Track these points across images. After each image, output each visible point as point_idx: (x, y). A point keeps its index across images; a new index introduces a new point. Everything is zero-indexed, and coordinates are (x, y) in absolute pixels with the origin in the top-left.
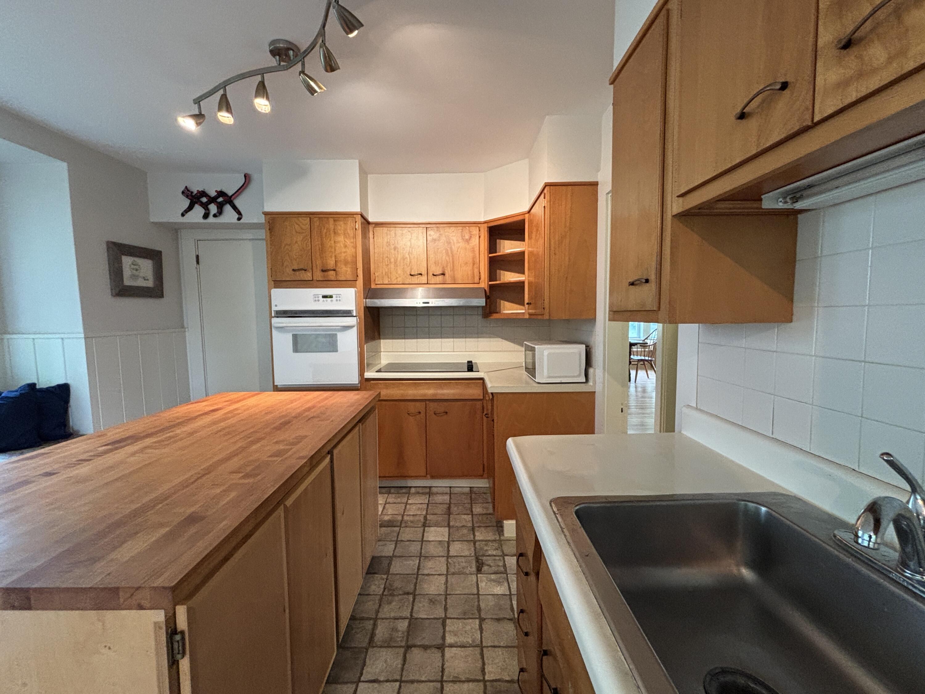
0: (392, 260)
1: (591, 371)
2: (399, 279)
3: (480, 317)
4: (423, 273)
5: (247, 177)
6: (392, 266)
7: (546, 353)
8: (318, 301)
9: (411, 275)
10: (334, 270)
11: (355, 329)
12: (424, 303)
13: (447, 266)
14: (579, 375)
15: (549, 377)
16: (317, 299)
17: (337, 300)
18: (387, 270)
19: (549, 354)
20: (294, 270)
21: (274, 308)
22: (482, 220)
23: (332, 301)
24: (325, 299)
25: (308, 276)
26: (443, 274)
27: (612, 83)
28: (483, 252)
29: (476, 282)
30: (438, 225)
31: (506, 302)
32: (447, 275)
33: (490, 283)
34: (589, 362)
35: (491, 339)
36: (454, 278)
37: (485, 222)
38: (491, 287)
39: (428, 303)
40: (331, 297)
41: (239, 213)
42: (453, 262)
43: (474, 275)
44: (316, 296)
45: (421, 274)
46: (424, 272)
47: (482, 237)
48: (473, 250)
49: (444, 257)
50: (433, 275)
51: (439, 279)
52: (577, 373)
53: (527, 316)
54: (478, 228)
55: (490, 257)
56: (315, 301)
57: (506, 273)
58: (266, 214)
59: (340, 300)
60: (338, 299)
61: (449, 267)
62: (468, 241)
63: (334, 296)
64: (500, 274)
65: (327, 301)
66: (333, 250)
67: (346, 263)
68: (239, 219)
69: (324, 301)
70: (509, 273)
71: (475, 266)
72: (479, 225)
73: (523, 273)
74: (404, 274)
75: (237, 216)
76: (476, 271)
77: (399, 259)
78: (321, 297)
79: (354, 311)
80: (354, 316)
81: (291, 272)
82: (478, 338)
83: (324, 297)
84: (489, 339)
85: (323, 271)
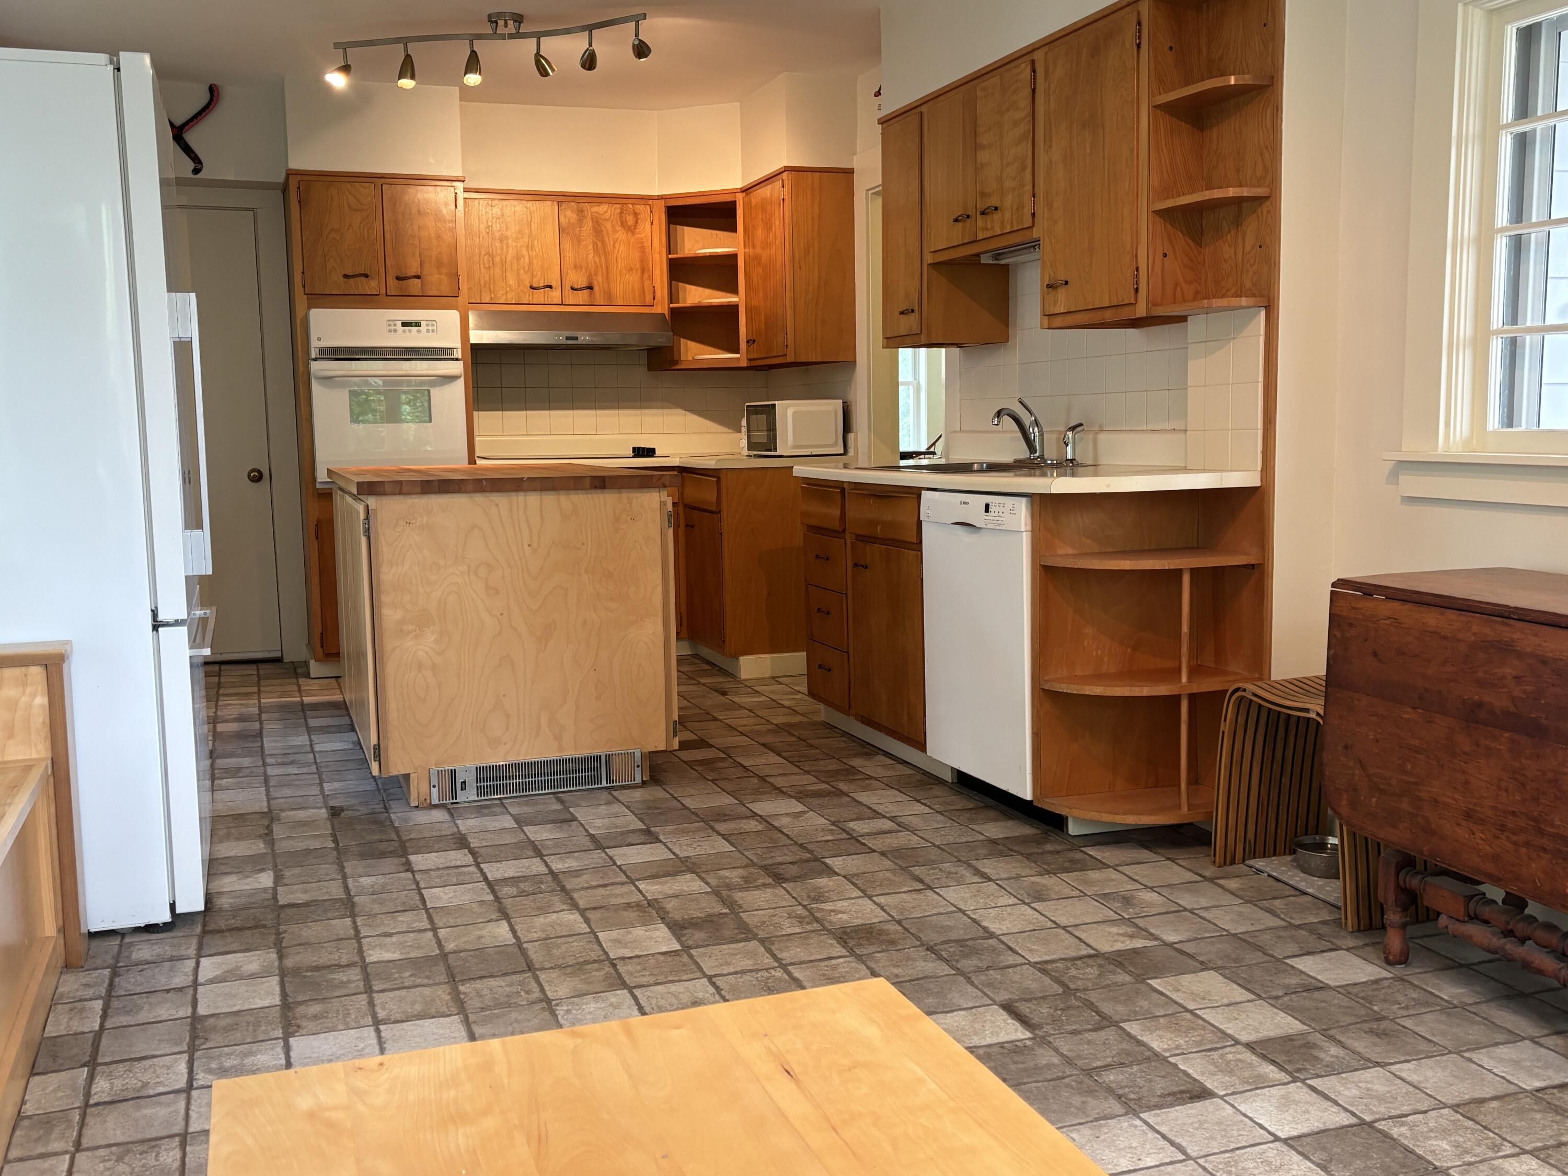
0: (497, 259)
1: (851, 436)
2: (509, 295)
4: (553, 285)
5: (213, 91)
6: (498, 271)
7: (790, 412)
8: (395, 331)
9: (532, 288)
10: (418, 277)
11: (462, 379)
12: (568, 338)
13: (596, 275)
14: (836, 444)
15: (796, 447)
16: (392, 328)
17: (428, 331)
18: (487, 278)
19: (794, 413)
20: (346, 276)
21: (315, 344)
22: (656, 192)
23: (419, 331)
24: (406, 328)
25: (371, 286)
26: (590, 288)
27: (882, 123)
28: (658, 250)
29: (647, 303)
30: (577, 199)
31: (689, 342)
32: (596, 289)
33: (672, 306)
34: (847, 427)
36: (609, 295)
37: (660, 198)
38: (673, 311)
39: (576, 338)
40: (418, 324)
41: (196, 159)
42: (607, 268)
43: (644, 290)
44: (391, 322)
45: (550, 287)
46: (555, 283)
47: (656, 222)
48: (642, 250)
49: (591, 256)
50: (572, 289)
51: (583, 296)
52: (832, 441)
53: (744, 364)
54: (648, 207)
55: (670, 260)
56: (390, 331)
57: (688, 286)
58: (290, 173)
59: (433, 331)
60: (430, 328)
61: (600, 275)
62: (632, 230)
63: (423, 324)
64: (685, 289)
65: (410, 331)
66: (416, 243)
67: (439, 264)
68: (196, 171)
69: (404, 331)
70: (693, 288)
71: (646, 275)
72: (650, 202)
73: (734, 290)
74: (519, 285)
75: (191, 165)
76: (647, 283)
77: (509, 259)
78: (399, 323)
79: (460, 350)
80: (457, 359)
81: (342, 279)
82: (641, 408)
83: (405, 324)
84: (660, 411)
85: (398, 278)
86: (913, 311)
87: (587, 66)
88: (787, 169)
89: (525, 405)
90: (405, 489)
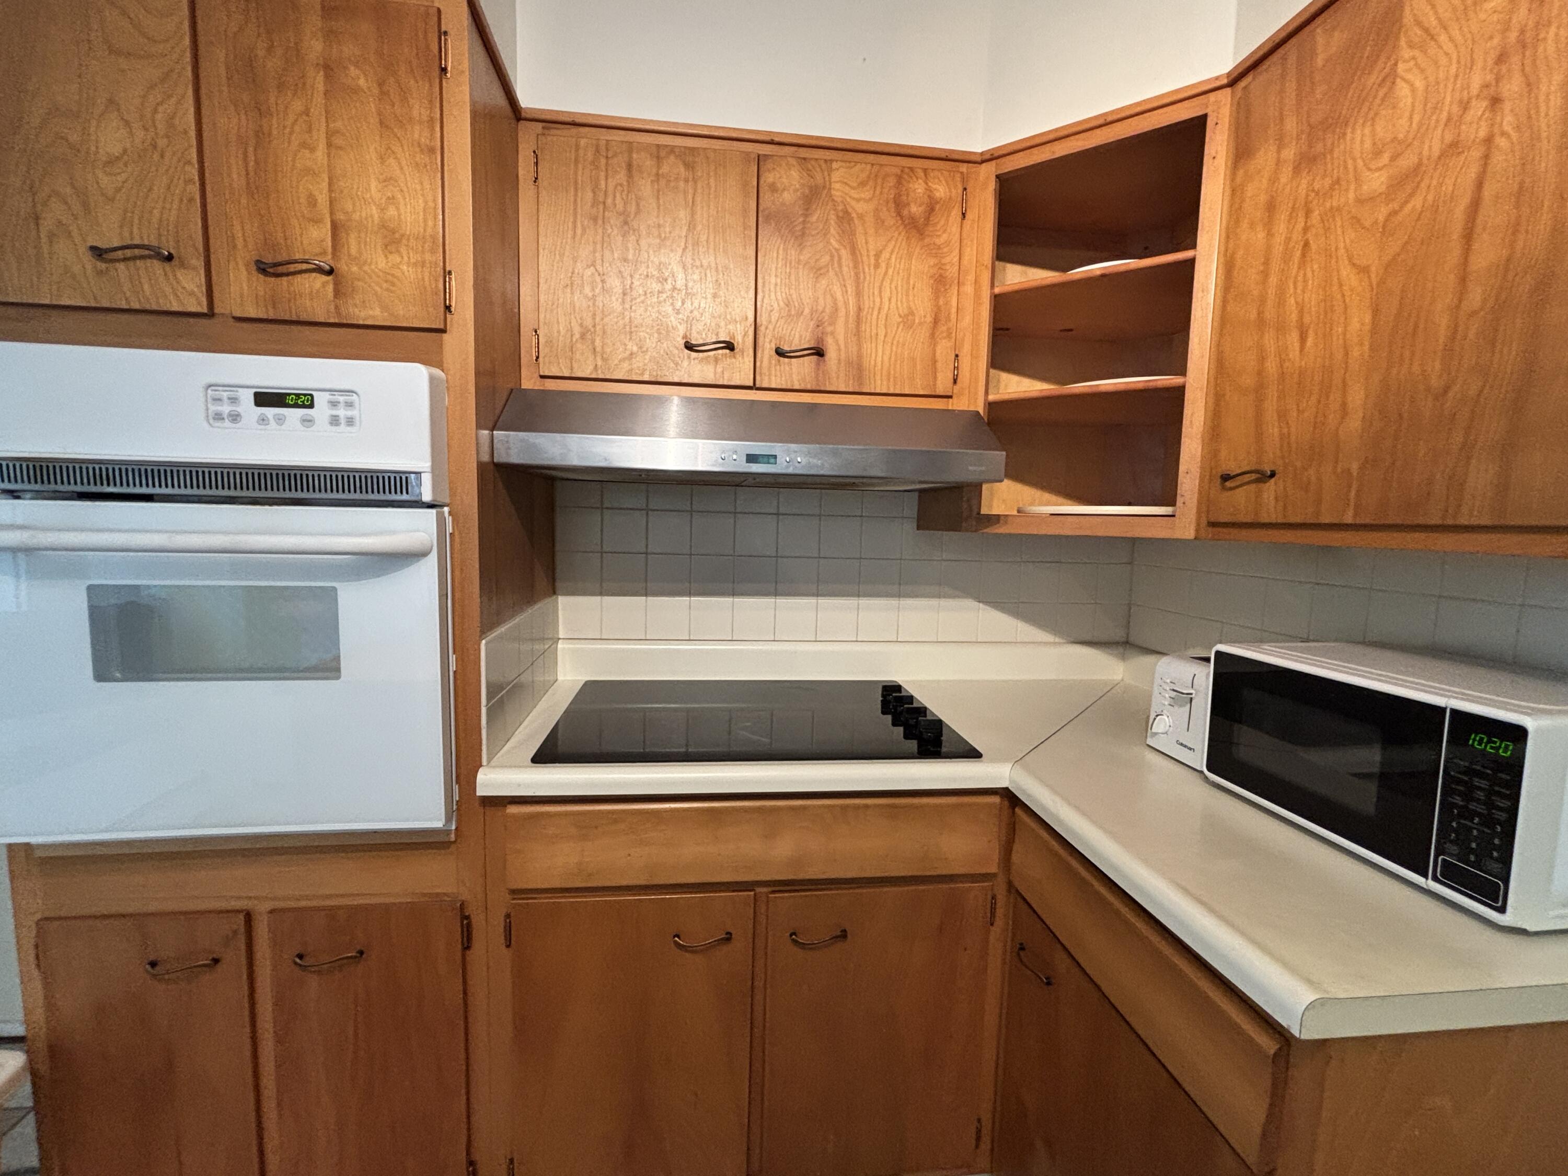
2: (638, 363)
3: (910, 527)
4: (738, 341)
6: (612, 304)
8: (235, 417)
9: (689, 347)
10: (328, 271)
11: (433, 558)
12: (751, 458)
13: (833, 323)
16: (226, 408)
17: (335, 421)
18: (588, 321)
20: (98, 253)
22: (978, 145)
23: (308, 422)
24: (270, 412)
25: (179, 287)
26: (818, 352)
28: (973, 270)
29: (940, 391)
30: (803, 152)
32: (831, 353)
35: (944, 602)
36: (857, 367)
37: (988, 156)
38: (989, 408)
39: (771, 458)
40: (304, 401)
42: (859, 310)
43: (935, 362)
44: (224, 392)
45: (734, 350)
46: (743, 339)
47: (973, 215)
49: (824, 283)
50: (780, 353)
51: (801, 370)
53: (1186, 532)
54: (958, 177)
56: (219, 417)
59: (350, 421)
60: (342, 413)
61: (841, 322)
62: (918, 228)
63: (321, 399)
65: (280, 420)
67: (391, 238)
69: (263, 420)
71: (943, 333)
72: (964, 168)
74: (660, 341)
76: (944, 349)
77: (641, 280)
78: (247, 397)
79: (427, 479)
80: (418, 504)
81: (88, 261)
82: (899, 595)
83: (264, 399)
85: (264, 268)
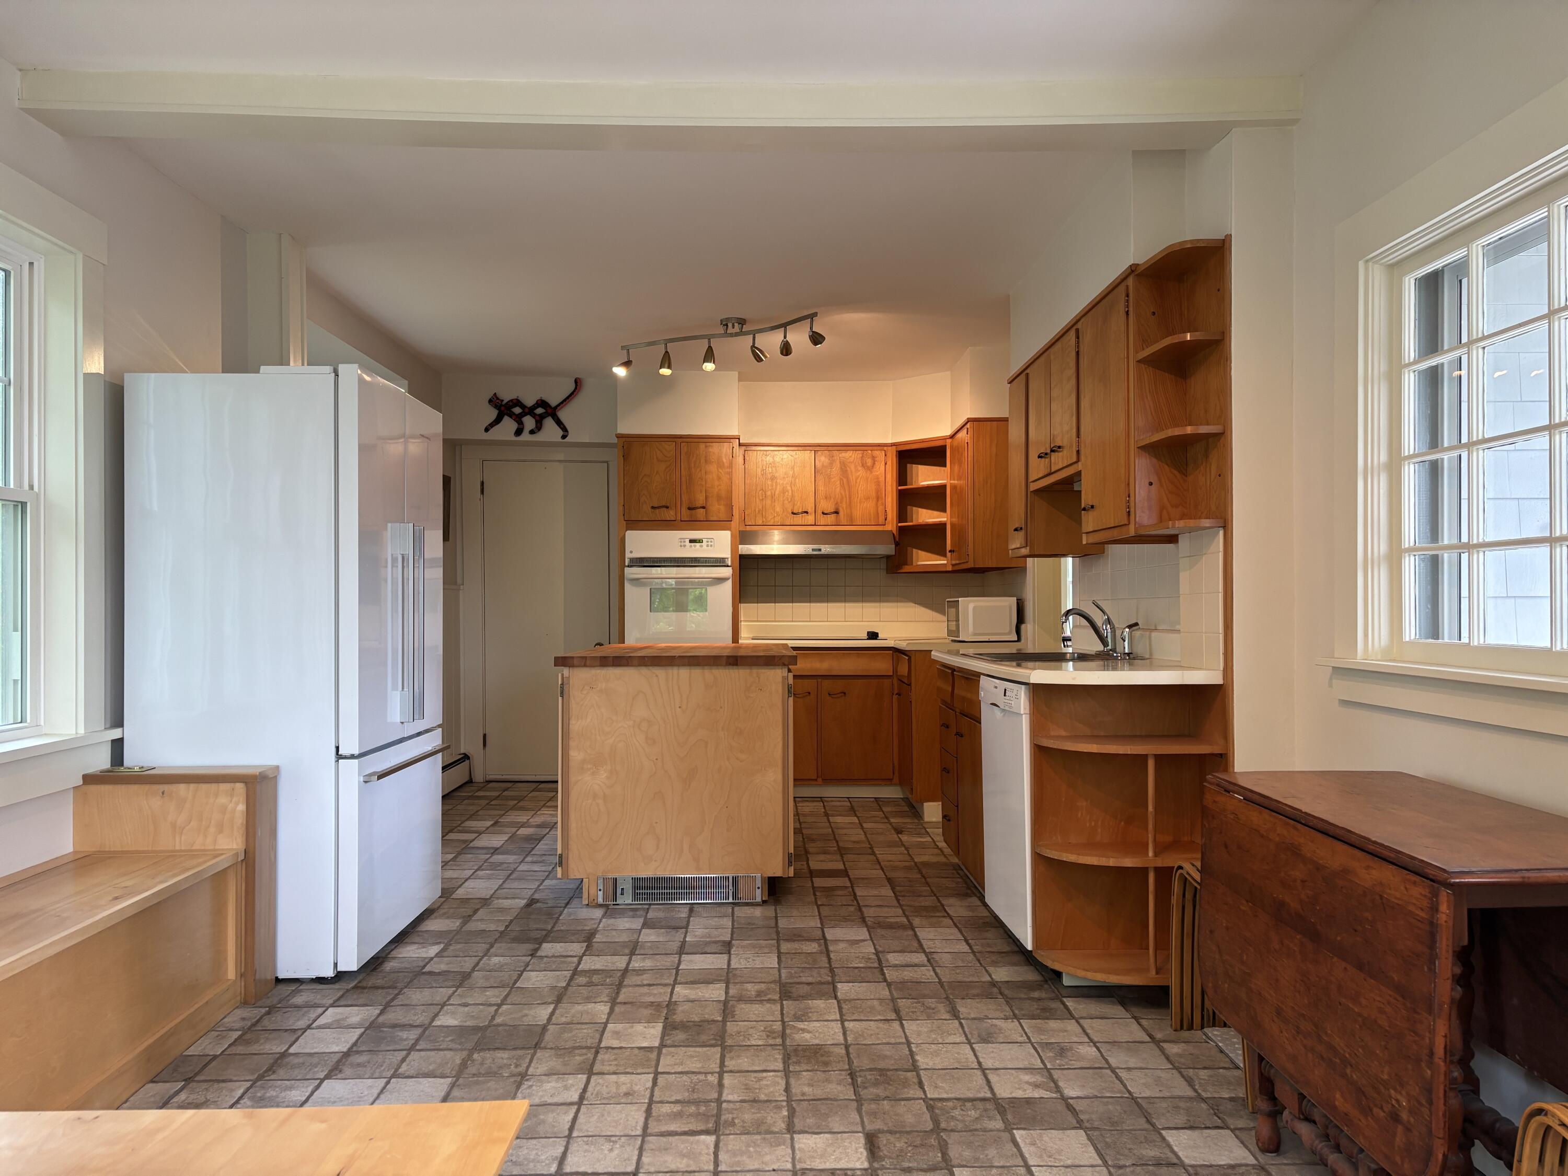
0: (769, 493)
1: (1023, 627)
2: (776, 519)
3: (884, 573)
4: (809, 511)
5: (578, 382)
6: (769, 502)
7: (971, 606)
8: (684, 546)
9: (793, 513)
10: (704, 508)
11: (730, 581)
12: (813, 550)
13: (841, 503)
14: (1009, 633)
15: (975, 634)
16: (683, 544)
17: (708, 546)
18: (760, 507)
19: (974, 608)
20: (653, 507)
21: (628, 555)
22: (889, 440)
23: (701, 546)
24: (693, 544)
25: (670, 514)
26: (837, 512)
27: (1010, 383)
28: (890, 483)
29: (880, 523)
30: (830, 448)
31: (920, 552)
32: (841, 513)
33: (899, 524)
34: (1021, 619)
35: (899, 604)
36: (851, 517)
37: (893, 445)
38: (901, 529)
39: (820, 550)
40: (700, 541)
41: (565, 429)
42: (850, 497)
43: (878, 514)
44: (682, 540)
45: (807, 512)
46: (810, 509)
47: (889, 463)
48: (878, 483)
49: (838, 490)
50: (823, 513)
51: (831, 519)
52: (1007, 631)
53: (950, 568)
54: (883, 452)
55: (900, 491)
56: (681, 546)
57: (920, 509)
58: (619, 436)
59: (711, 546)
60: (710, 544)
61: (844, 503)
62: (870, 469)
63: (704, 541)
64: (912, 511)
65: (695, 546)
66: (704, 483)
67: (719, 498)
68: (564, 437)
69: (691, 546)
70: (924, 511)
71: (880, 502)
72: (885, 448)
73: (944, 510)
74: (783, 512)
75: (561, 433)
76: (881, 508)
77: (777, 492)
78: (687, 541)
79: (730, 559)
80: (728, 566)
81: (650, 509)
82: (880, 602)
83: (691, 541)
84: (895, 604)
85: (689, 509)
86: (1021, 529)
87: (784, 353)
88: (969, 420)
89: (792, 598)
90: (588, 662)
